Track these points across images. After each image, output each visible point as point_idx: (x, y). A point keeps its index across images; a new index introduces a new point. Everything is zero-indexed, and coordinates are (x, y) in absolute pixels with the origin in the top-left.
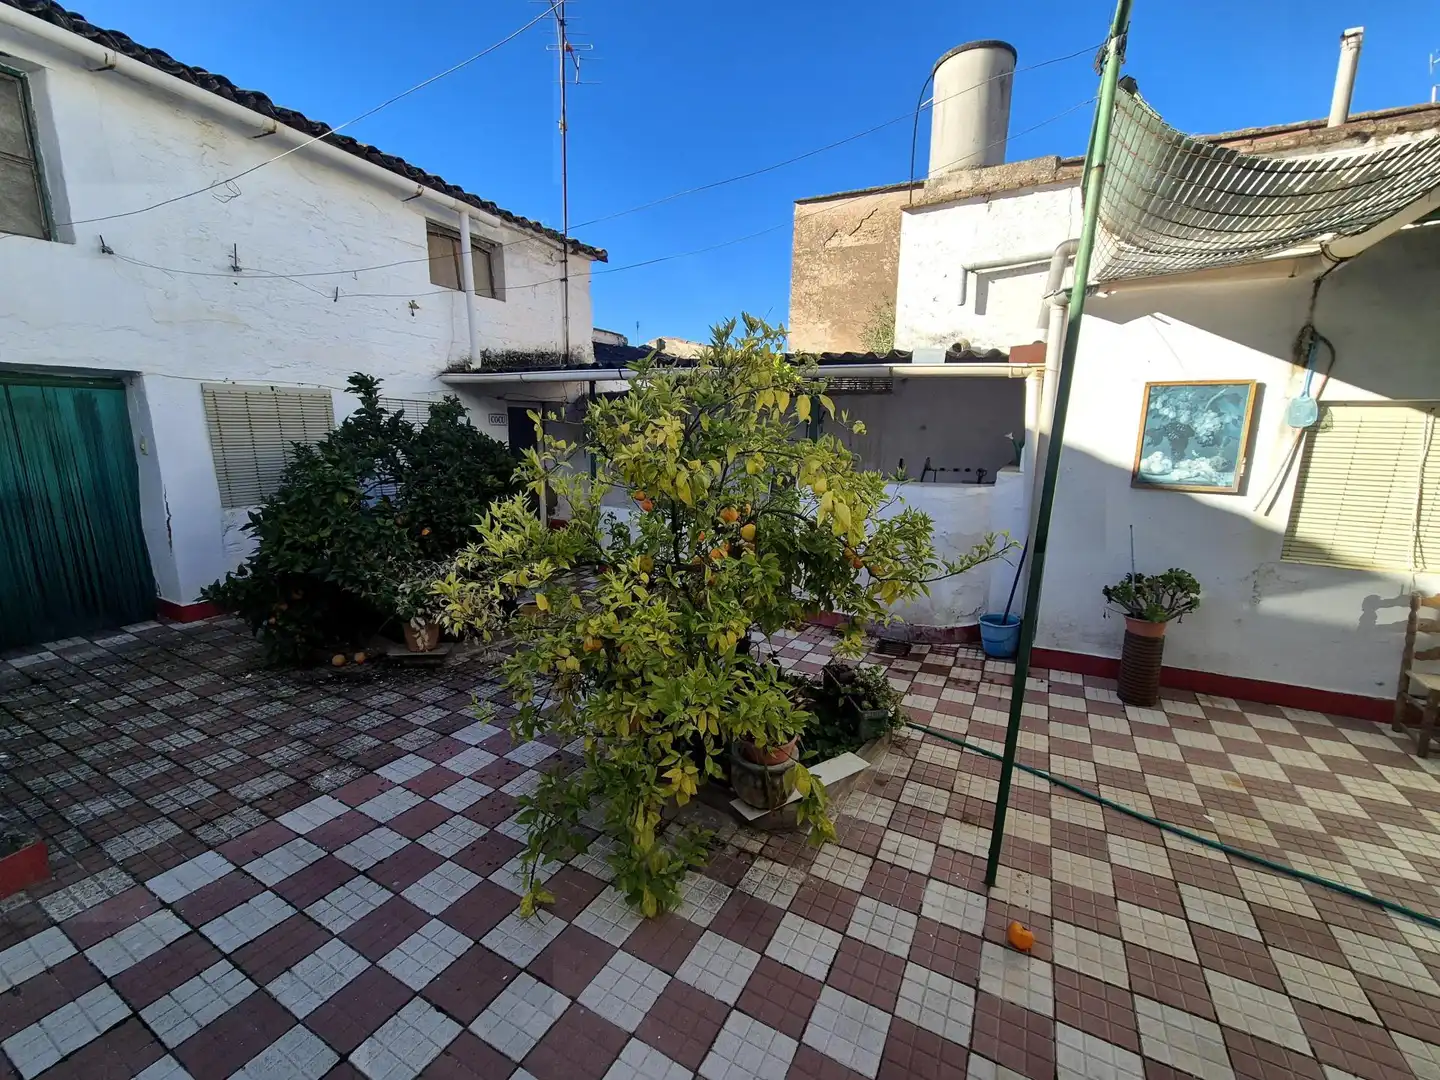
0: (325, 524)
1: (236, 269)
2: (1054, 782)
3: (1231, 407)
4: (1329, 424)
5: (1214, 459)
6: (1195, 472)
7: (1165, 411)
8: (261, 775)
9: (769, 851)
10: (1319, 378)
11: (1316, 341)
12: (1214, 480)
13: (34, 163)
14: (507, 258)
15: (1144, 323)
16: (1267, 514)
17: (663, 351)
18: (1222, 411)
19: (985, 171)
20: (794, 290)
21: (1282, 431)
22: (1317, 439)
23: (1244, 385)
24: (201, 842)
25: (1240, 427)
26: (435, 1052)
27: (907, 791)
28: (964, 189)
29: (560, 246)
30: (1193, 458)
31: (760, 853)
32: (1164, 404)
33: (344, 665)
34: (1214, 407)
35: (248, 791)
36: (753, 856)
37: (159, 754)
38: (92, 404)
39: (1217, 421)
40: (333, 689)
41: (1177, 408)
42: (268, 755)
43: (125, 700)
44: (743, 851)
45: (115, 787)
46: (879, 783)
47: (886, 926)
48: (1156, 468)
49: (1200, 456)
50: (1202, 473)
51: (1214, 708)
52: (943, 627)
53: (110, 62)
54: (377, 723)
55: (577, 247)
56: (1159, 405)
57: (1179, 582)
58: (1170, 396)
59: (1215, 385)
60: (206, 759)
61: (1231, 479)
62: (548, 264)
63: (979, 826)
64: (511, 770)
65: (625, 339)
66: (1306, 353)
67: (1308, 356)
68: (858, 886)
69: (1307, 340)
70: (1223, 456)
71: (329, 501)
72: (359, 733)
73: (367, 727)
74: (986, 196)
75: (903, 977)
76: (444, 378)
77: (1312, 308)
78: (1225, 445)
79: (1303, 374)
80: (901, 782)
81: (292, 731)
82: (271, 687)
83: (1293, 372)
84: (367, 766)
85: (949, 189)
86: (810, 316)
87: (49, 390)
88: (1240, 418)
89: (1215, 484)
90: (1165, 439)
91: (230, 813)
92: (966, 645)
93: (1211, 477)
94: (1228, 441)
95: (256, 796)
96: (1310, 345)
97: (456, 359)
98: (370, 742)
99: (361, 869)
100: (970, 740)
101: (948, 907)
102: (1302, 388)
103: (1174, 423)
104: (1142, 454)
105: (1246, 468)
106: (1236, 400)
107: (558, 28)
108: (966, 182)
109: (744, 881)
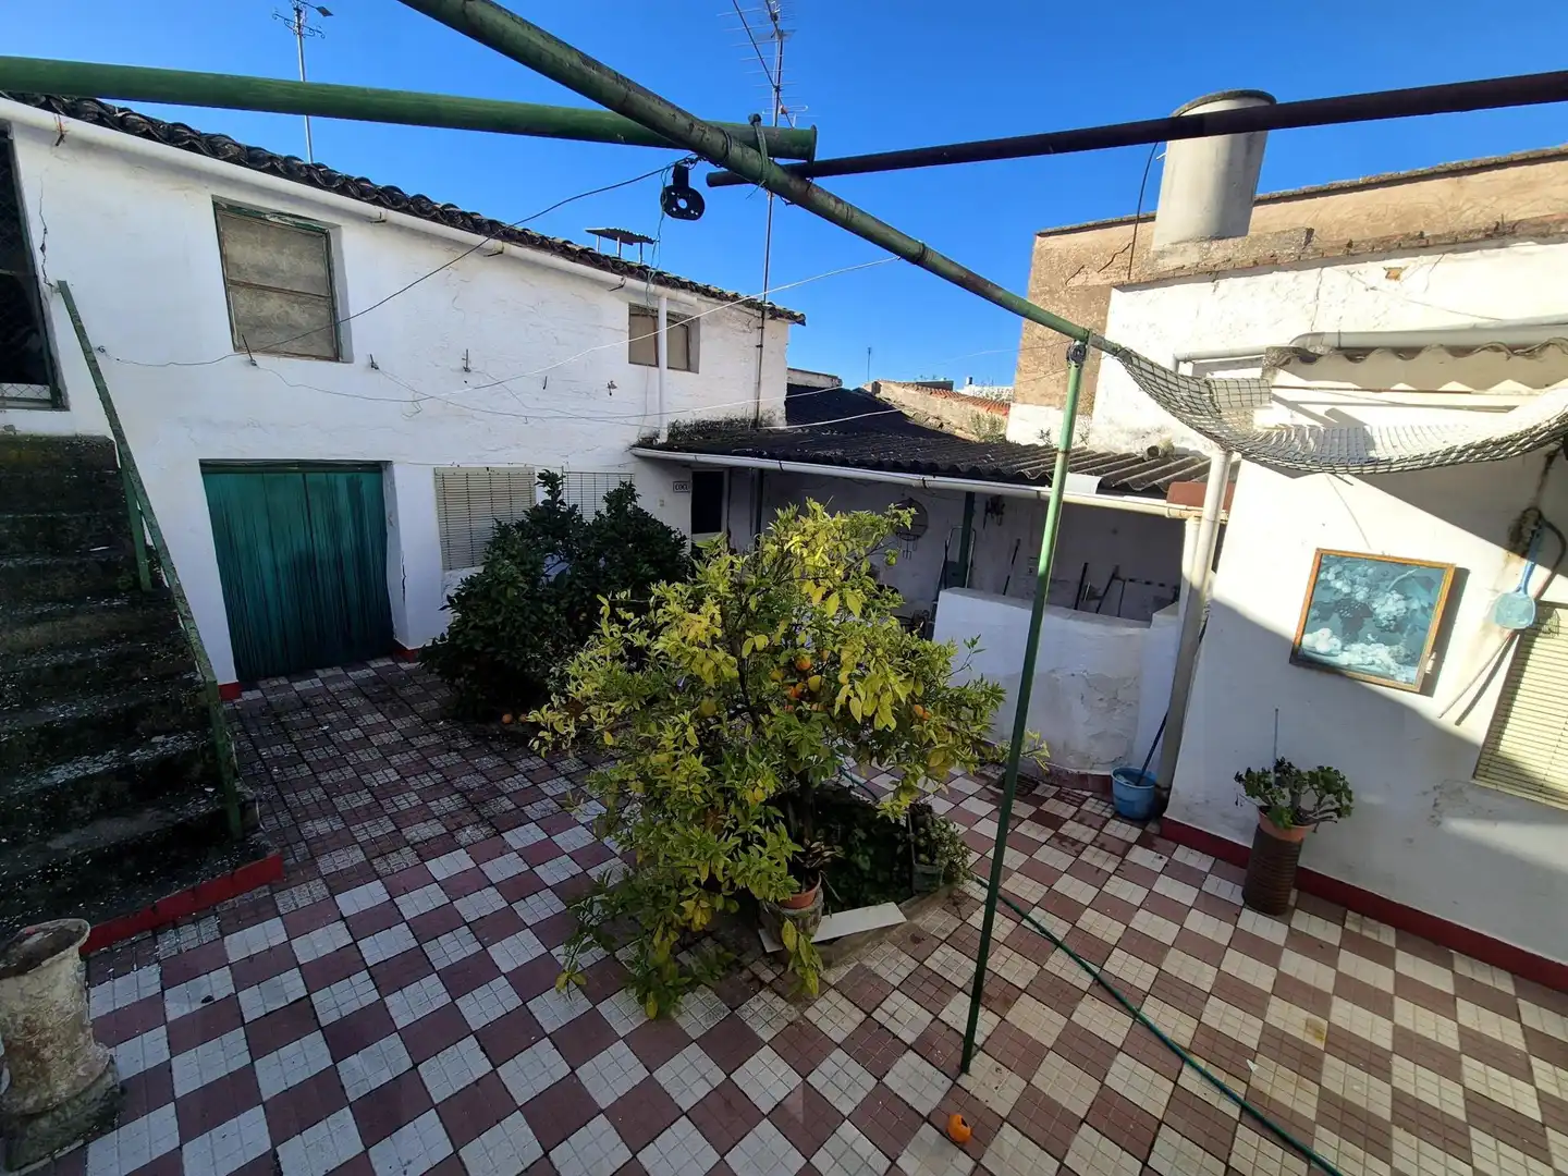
0: (498, 612)
1: (467, 370)
2: (1098, 981)
3: (1421, 592)
4: (1554, 629)
5: (1395, 648)
6: (1369, 659)
7: (1338, 585)
8: (425, 821)
9: (779, 986)
10: (1542, 573)
11: (1540, 528)
12: (1392, 672)
13: (332, 297)
14: (703, 330)
15: (1319, 482)
16: (1458, 723)
17: (877, 396)
18: (1409, 595)
19: (1215, 244)
20: (1025, 335)
21: (1486, 628)
22: (1536, 645)
23: (1440, 568)
24: (375, 870)
25: (1430, 616)
26: (470, 1080)
27: (937, 954)
28: (1188, 265)
29: (759, 314)
30: (1369, 643)
31: (770, 985)
32: (1338, 576)
33: (511, 723)
34: (1399, 587)
35: (414, 834)
36: (762, 984)
37: (367, 787)
38: (359, 484)
39: (1402, 604)
40: (496, 746)
41: (1353, 582)
42: (435, 803)
43: (357, 732)
44: (755, 978)
45: (334, 812)
46: (916, 940)
47: (844, 1081)
48: (1322, 647)
49: (1378, 641)
50: (1378, 662)
51: (1361, 935)
52: (1075, 771)
53: (383, 218)
54: (518, 787)
55: (776, 314)
56: (1331, 576)
57: (1328, 782)
58: (1344, 568)
59: (1404, 564)
60: (395, 799)
61: (1413, 674)
62: (744, 331)
63: (988, 1009)
64: (602, 855)
65: (840, 381)
66: (1528, 540)
67: (1528, 545)
68: (838, 1037)
69: (1530, 526)
70: (1406, 647)
71: (503, 593)
72: (503, 794)
73: (510, 790)
74: (1213, 274)
75: (834, 1132)
76: (633, 451)
77: (1540, 488)
78: (1410, 634)
79: (1520, 565)
80: (937, 942)
81: (457, 783)
82: (453, 737)
83: (1507, 562)
84: (499, 826)
85: (1171, 263)
86: (1041, 364)
87: (331, 475)
88: (1431, 606)
89: (1392, 677)
90: (1335, 616)
91: (397, 850)
92: (1098, 795)
93: (1389, 668)
94: (1414, 629)
95: (418, 839)
96: (1533, 532)
97: (646, 432)
98: (507, 804)
99: (468, 921)
100: (1036, 914)
101: (911, 1081)
102: (1518, 581)
103: (1348, 599)
104: (1305, 628)
105: (1434, 665)
106: (1429, 584)
107: (774, 95)
108: (1191, 257)
109: (744, 1006)
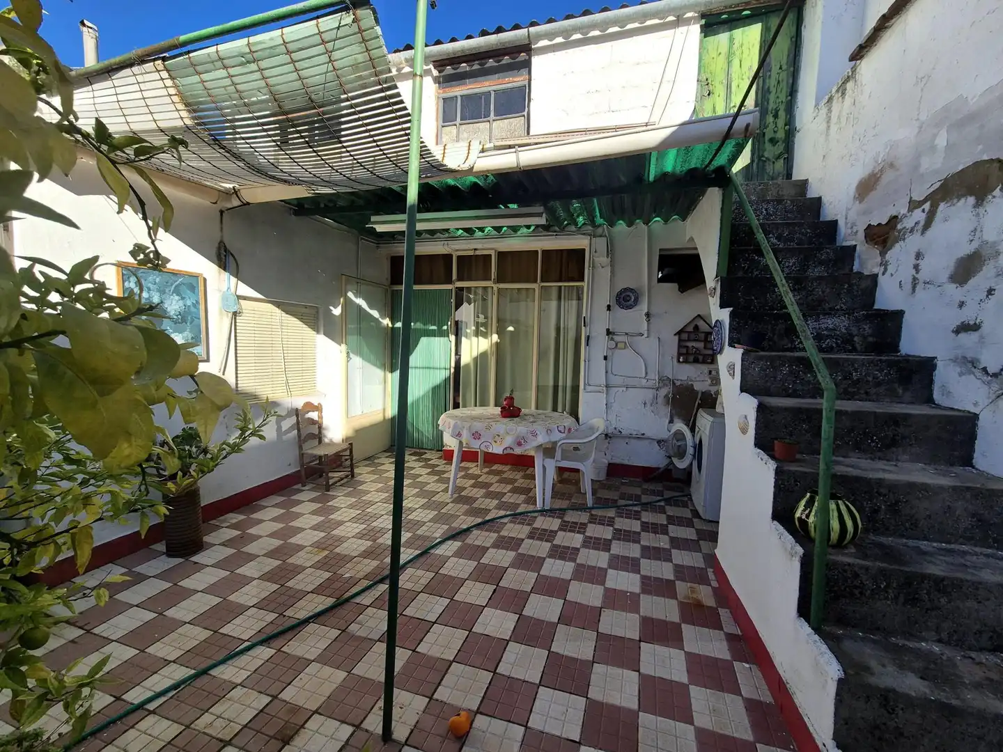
3: (189, 293)
5: (185, 334)
10: (233, 280)
11: (227, 253)
18: (184, 296)
21: (221, 314)
23: (194, 276)
25: (198, 309)
34: (177, 291)
39: (181, 303)
41: (149, 289)
49: (174, 332)
56: (132, 285)
59: (176, 274)
61: (200, 349)
66: (224, 261)
69: (222, 251)
70: (191, 331)
77: (222, 230)
78: (191, 323)
79: (224, 275)
83: (220, 273)
88: (198, 302)
94: (192, 320)
96: (224, 254)
102: (226, 285)
106: (192, 287)
